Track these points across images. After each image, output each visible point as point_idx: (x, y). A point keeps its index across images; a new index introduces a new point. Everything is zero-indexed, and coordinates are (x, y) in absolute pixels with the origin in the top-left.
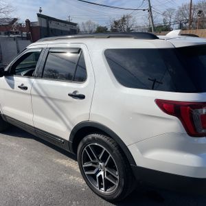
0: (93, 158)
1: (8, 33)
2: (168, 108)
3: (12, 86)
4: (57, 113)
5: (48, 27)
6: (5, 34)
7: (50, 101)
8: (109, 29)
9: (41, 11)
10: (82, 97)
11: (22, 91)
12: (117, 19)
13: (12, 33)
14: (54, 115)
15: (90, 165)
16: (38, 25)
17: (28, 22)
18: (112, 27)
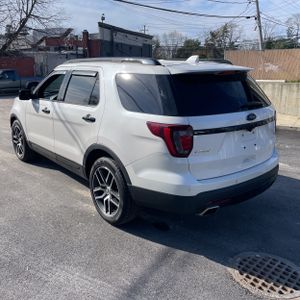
0: (102, 182)
1: (59, 49)
2: (156, 130)
3: (37, 109)
4: (74, 137)
5: (112, 41)
6: (56, 49)
7: (68, 125)
8: (203, 44)
9: (103, 19)
10: (93, 120)
11: (45, 114)
12: (214, 29)
13: (64, 48)
14: (71, 138)
15: (99, 189)
16: (99, 38)
17: (86, 33)
18: (206, 41)
